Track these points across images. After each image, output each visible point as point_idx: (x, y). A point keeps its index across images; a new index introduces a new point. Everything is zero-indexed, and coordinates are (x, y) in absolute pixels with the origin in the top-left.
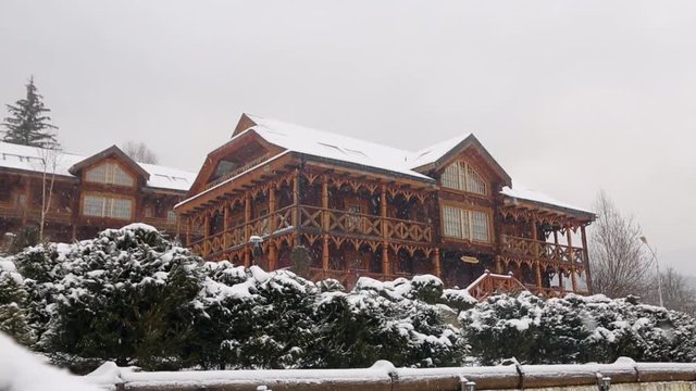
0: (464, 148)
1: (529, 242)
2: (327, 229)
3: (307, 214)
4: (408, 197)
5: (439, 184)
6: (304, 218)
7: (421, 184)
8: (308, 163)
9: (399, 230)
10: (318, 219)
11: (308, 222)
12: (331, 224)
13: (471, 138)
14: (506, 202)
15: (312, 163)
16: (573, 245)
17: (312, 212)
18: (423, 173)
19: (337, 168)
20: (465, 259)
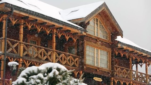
0: (100, 11)
1: (127, 70)
2: (21, 55)
3: (11, 44)
4: (67, 38)
5: (86, 32)
6: (8, 47)
7: (76, 31)
8: (14, 11)
9: (61, 58)
10: (16, 48)
11: (10, 50)
12: (24, 52)
13: (104, 5)
14: (119, 45)
15: (17, 12)
16: (148, 74)
17: (13, 43)
18: (76, 24)
19: (31, 16)
20: (96, 79)
